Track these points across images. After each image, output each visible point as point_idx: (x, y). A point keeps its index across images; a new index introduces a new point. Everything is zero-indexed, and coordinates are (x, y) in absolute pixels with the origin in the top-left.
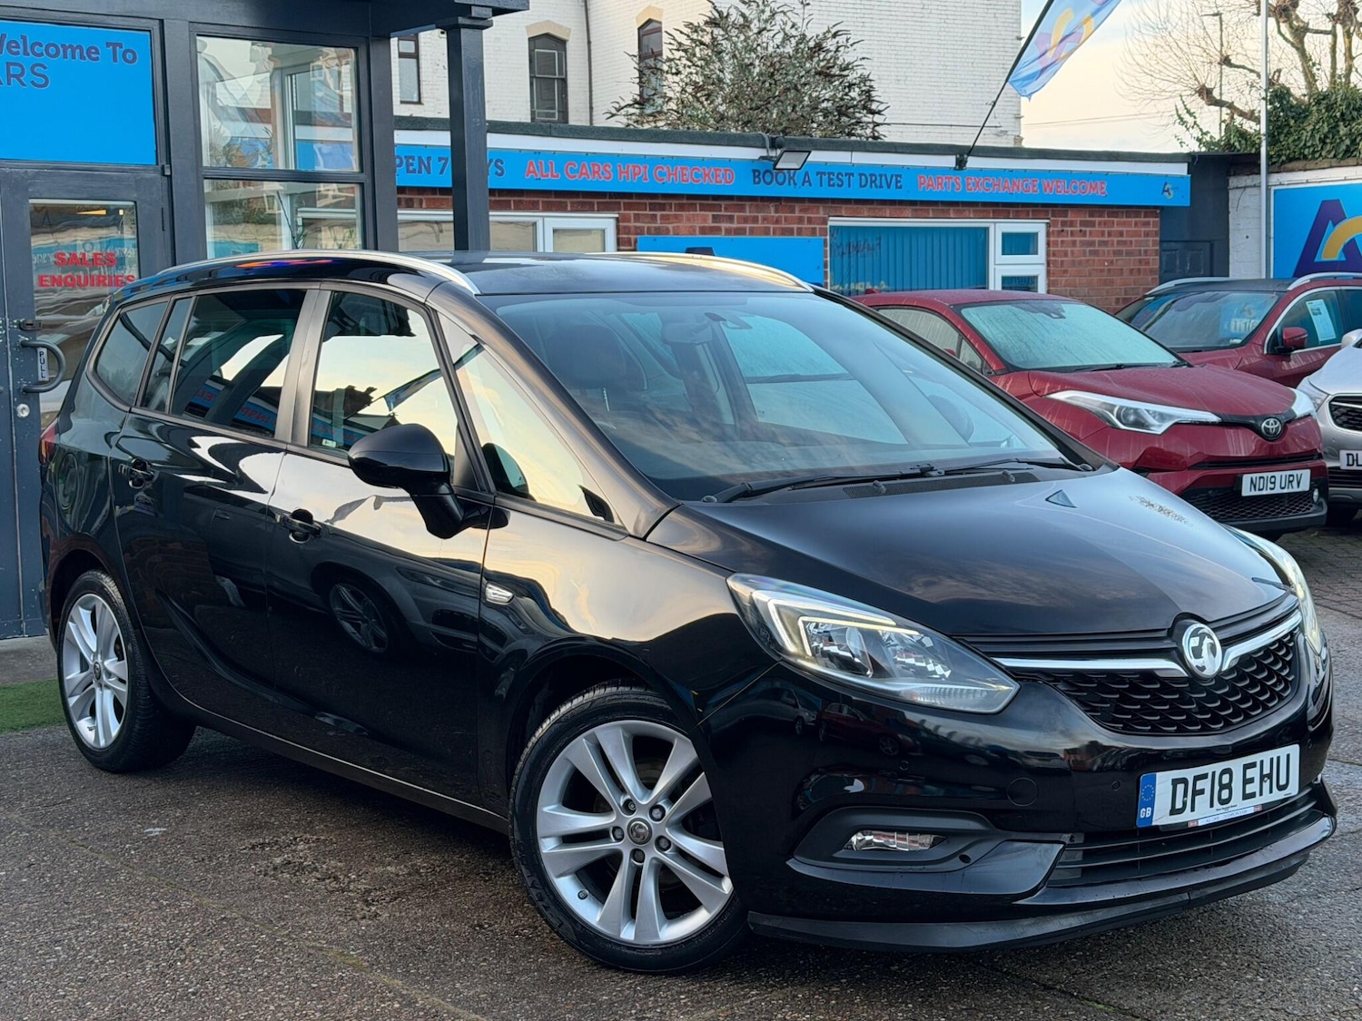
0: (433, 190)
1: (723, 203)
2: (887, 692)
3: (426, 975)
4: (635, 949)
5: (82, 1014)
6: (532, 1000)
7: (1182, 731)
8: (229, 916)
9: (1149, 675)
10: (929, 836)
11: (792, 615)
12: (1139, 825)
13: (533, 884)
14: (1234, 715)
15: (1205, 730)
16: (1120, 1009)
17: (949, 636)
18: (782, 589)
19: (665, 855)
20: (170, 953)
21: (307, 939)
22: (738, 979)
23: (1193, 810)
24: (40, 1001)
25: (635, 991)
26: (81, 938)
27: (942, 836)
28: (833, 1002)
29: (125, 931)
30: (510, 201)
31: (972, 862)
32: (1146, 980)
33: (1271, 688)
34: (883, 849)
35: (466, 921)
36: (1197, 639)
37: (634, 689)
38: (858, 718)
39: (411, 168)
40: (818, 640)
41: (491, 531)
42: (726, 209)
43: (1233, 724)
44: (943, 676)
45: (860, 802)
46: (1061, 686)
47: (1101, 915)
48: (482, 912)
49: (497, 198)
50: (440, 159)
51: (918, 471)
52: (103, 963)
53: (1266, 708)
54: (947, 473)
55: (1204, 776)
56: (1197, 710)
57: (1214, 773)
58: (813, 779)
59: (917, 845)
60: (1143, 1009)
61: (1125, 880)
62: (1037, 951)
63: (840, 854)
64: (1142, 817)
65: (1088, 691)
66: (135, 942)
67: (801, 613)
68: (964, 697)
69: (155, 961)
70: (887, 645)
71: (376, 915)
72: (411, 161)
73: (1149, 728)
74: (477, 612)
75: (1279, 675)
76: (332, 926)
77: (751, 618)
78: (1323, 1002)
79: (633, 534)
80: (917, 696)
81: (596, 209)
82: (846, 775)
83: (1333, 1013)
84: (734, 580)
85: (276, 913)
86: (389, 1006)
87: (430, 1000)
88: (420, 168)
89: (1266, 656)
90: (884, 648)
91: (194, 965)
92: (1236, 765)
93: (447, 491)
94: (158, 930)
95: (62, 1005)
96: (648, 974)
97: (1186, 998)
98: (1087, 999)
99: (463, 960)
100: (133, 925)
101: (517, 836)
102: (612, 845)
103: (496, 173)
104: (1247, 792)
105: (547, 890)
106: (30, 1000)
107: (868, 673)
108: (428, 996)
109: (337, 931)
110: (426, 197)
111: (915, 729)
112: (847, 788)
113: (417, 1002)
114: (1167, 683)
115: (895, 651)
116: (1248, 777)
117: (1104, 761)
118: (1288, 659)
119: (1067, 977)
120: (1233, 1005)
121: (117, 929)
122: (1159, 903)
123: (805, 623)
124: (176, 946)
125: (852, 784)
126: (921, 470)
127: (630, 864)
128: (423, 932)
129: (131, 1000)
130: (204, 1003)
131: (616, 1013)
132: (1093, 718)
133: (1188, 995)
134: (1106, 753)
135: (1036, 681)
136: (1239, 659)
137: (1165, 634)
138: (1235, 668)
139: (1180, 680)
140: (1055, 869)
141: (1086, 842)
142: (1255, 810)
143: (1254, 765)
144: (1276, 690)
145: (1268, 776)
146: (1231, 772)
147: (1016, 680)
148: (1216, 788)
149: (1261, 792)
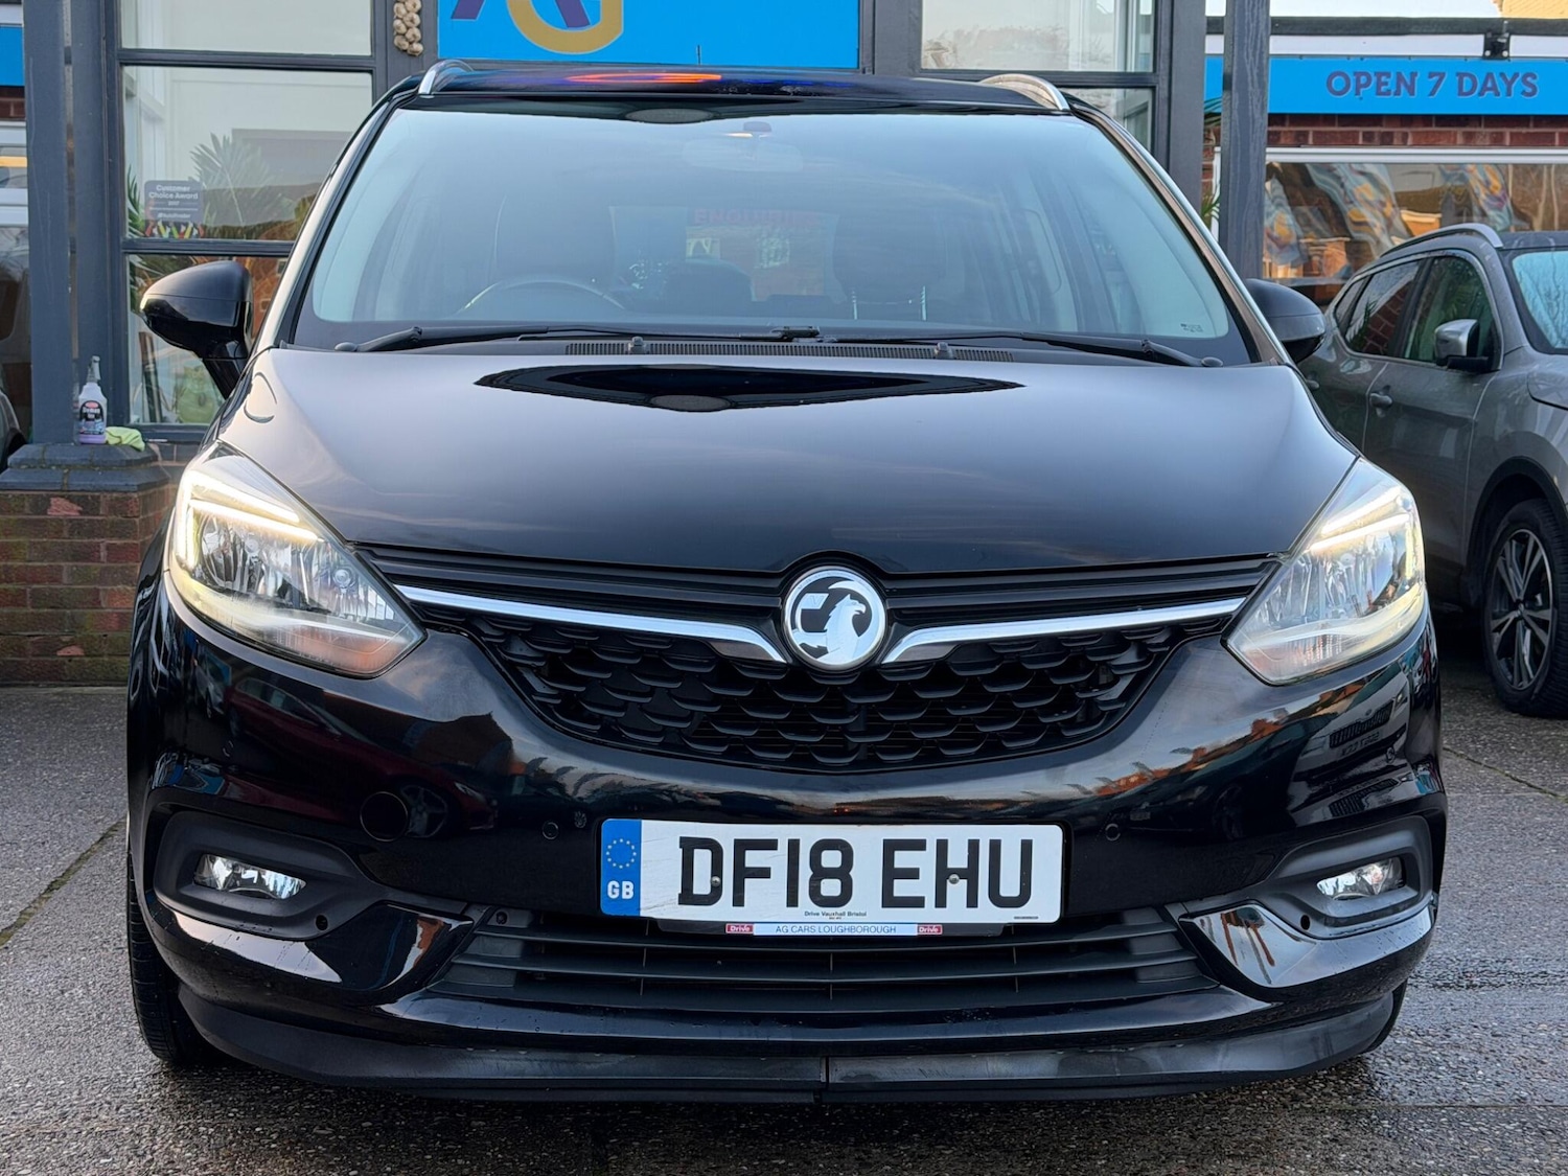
0: (1426, 119)
7: (738, 757)
12: (609, 911)
14: (893, 748)
23: (738, 902)
27: (302, 880)
30: (1553, 133)
31: (329, 930)
36: (823, 597)
39: (1383, 88)
49: (1532, 130)
50: (1431, 75)
55: (768, 844)
57: (795, 842)
72: (1383, 79)
73: (659, 740)
88: (1398, 87)
92: (868, 837)
103: (1524, 93)
104: (898, 893)
110: (1414, 129)
114: (732, 668)
116: (898, 865)
132: (539, 706)
135: (458, 632)
136: (949, 649)
137: (775, 584)
138: (927, 664)
139: (770, 666)
140: (453, 964)
141: (534, 927)
142: (923, 931)
143: (919, 845)
144: (1044, 720)
145: (962, 873)
146: (844, 848)
147: (422, 626)
148: (805, 873)
149: (941, 901)
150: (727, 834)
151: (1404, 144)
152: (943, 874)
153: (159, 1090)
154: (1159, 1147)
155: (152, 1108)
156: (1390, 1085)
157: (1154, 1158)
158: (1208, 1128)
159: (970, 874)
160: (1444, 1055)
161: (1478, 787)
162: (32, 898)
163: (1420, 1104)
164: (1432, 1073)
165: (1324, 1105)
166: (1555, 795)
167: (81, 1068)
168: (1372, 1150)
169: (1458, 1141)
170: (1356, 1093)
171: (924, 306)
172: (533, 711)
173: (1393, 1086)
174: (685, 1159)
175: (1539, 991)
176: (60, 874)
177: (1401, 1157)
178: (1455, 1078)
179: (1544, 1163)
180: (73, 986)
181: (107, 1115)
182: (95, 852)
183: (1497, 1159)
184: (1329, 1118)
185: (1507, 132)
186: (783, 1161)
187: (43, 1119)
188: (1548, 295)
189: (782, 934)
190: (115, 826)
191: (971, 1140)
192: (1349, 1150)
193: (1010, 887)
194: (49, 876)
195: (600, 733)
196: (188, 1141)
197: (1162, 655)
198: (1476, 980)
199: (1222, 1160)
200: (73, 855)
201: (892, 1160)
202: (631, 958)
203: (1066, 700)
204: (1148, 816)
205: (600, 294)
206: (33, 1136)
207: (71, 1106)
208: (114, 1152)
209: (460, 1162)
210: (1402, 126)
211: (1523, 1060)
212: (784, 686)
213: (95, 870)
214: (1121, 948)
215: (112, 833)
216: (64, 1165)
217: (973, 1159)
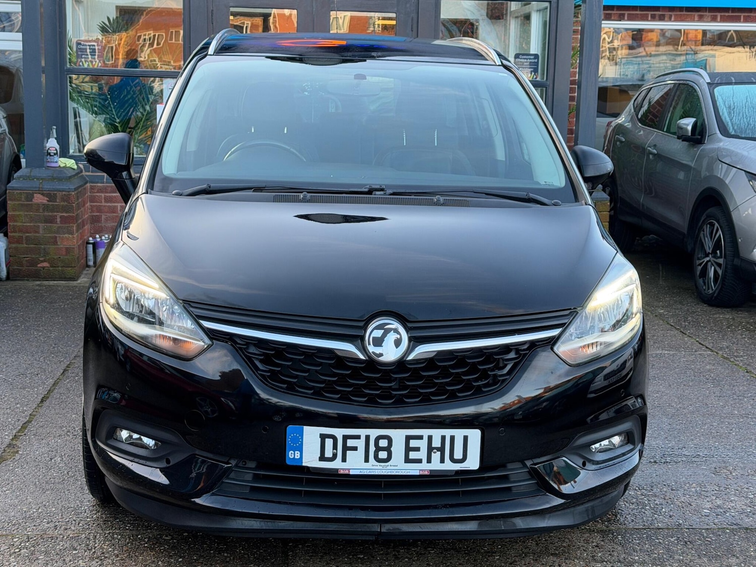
7: (344, 399)
10: (151, 440)
12: (289, 463)
14: (409, 396)
15: (369, 402)
17: (182, 301)
23: (344, 461)
27: (159, 442)
31: (171, 464)
33: (467, 382)
36: (382, 332)
55: (356, 437)
57: (368, 436)
63: (110, 442)
64: (291, 457)
65: (267, 357)
73: (311, 392)
92: (399, 434)
104: (411, 457)
114: (342, 361)
116: (411, 446)
126: (370, 189)
132: (261, 376)
135: (227, 342)
136: (435, 353)
137: (361, 324)
138: (426, 360)
139: (358, 360)
140: (223, 482)
141: (258, 468)
142: (422, 473)
143: (420, 437)
144: (474, 384)
145: (438, 449)
146: (389, 439)
147: (211, 339)
148: (372, 449)
149: (429, 461)
150: (339, 433)
151: (670, 20)
152: (430, 449)
153: (96, 514)
154: (522, 549)
155: (94, 524)
156: (624, 516)
157: (520, 555)
158: (544, 539)
159: (442, 449)
160: (649, 500)
161: (683, 348)
162: (35, 406)
163: (635, 527)
164: (643, 510)
165: (595, 528)
166: (717, 353)
167: (62, 501)
168: (613, 551)
169: (649, 547)
170: (609, 520)
171: (436, 138)
172: (258, 378)
173: (625, 517)
174: (321, 554)
175: (695, 465)
176: (46, 393)
177: (624, 555)
178: (652, 513)
179: (685, 558)
180: (56, 456)
181: (74, 527)
182: (61, 380)
183: (665, 556)
184: (596, 534)
185: (719, 15)
186: (362, 556)
187: (47, 528)
188: (730, 107)
189: (362, 474)
190: (69, 364)
191: (443, 545)
192: (602, 551)
193: (458, 455)
194: (41, 394)
195: (287, 388)
196: (110, 542)
197: (525, 355)
198: (668, 459)
199: (548, 557)
200: (51, 381)
201: (409, 556)
202: (298, 481)
203: (484, 375)
204: (521, 417)
205: (289, 148)
206: (44, 539)
207: (59, 522)
208: (78, 548)
209: (225, 554)
210: (669, 11)
211: (683, 503)
212: (364, 369)
213: (61, 390)
214: (505, 478)
215: (68, 369)
216: (57, 554)
217: (443, 555)
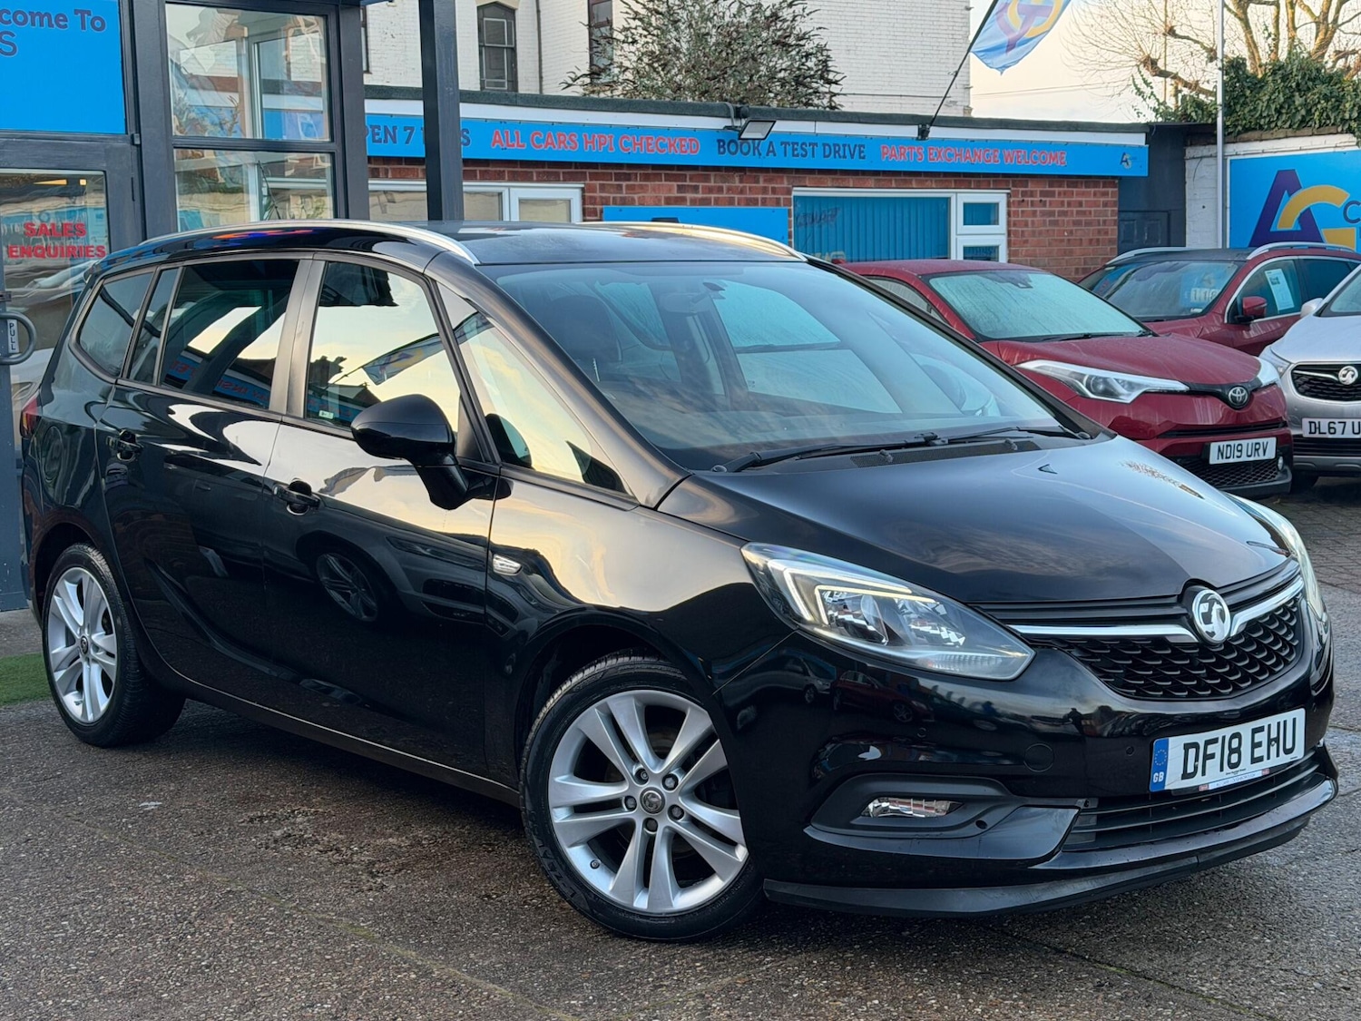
1: (688, 173)
2: (904, 659)
3: (439, 946)
4: (648, 917)
5: (97, 988)
6: (548, 969)
7: (1193, 696)
8: (234, 889)
9: (1160, 641)
10: (945, 802)
11: (810, 583)
12: (1153, 789)
13: (545, 854)
14: (1243, 680)
15: (1215, 695)
16: (1132, 972)
17: (965, 604)
18: (797, 558)
19: (679, 824)
20: (179, 927)
21: (315, 911)
22: (752, 946)
23: (1204, 774)
24: (52, 975)
25: (650, 959)
26: (87, 913)
27: (959, 802)
28: (849, 968)
29: (131, 905)
31: (988, 827)
32: (1155, 942)
33: (1277, 653)
34: (898, 816)
35: (473, 892)
36: (1207, 605)
37: (646, 659)
38: (873, 685)
40: (833, 608)
41: (497, 501)
42: (691, 180)
43: (1241, 689)
44: (957, 643)
45: (876, 770)
46: (1075, 653)
47: (1113, 879)
48: (489, 883)
50: (406, 129)
51: (923, 440)
52: (112, 937)
53: (1272, 673)
54: (951, 442)
55: (1215, 741)
56: (1205, 676)
57: (1224, 738)
58: (828, 748)
59: (933, 812)
60: (1155, 972)
61: (1138, 844)
62: (1046, 915)
63: (857, 821)
64: (1155, 781)
65: (1103, 658)
66: (143, 916)
67: (817, 582)
68: (979, 663)
69: (165, 935)
70: (901, 612)
71: (383, 887)
72: (376, 130)
73: (1161, 693)
74: (484, 585)
75: (1284, 640)
76: (340, 899)
77: (766, 586)
78: (1330, 963)
79: (643, 503)
80: (933, 663)
81: (561, 179)
82: (862, 743)
83: (1341, 973)
84: (749, 550)
85: (282, 886)
86: (405, 976)
87: (446, 970)
88: (386, 137)
89: (1272, 621)
90: (900, 616)
91: (205, 938)
92: (1245, 729)
93: (452, 463)
94: (164, 904)
95: (75, 979)
96: (662, 942)
97: (1196, 960)
98: (1099, 962)
99: (475, 930)
100: (139, 899)
101: (529, 806)
102: (625, 814)
103: (463, 143)
104: (1256, 756)
105: (559, 860)
106: (42, 975)
107: (884, 641)
108: (443, 966)
109: (345, 903)
110: (392, 167)
111: (928, 695)
112: (861, 756)
113: (433, 972)
114: (1178, 649)
115: (909, 620)
116: (1256, 741)
117: (1114, 727)
118: (1292, 623)
119: (1078, 940)
120: (1243, 966)
121: (123, 903)
122: (1169, 866)
123: (821, 591)
124: (185, 919)
125: (868, 751)
126: (925, 438)
127: (643, 833)
128: (432, 903)
129: (145, 974)
130: (219, 975)
131: (633, 981)
132: (1107, 683)
133: (1198, 956)
134: (1117, 718)
135: (1050, 648)
137: (1175, 600)
138: (1244, 632)
139: (1192, 645)
140: (1070, 834)
142: (1263, 773)
143: (1262, 729)
144: (1282, 655)
145: (1275, 740)
146: (1239, 737)
147: (1031, 646)
148: (1226, 752)
149: (1269, 757)
152: (1270, 741)
159: (1278, 740)
189: (1218, 787)
193: (1288, 744)
212: (1201, 655)
